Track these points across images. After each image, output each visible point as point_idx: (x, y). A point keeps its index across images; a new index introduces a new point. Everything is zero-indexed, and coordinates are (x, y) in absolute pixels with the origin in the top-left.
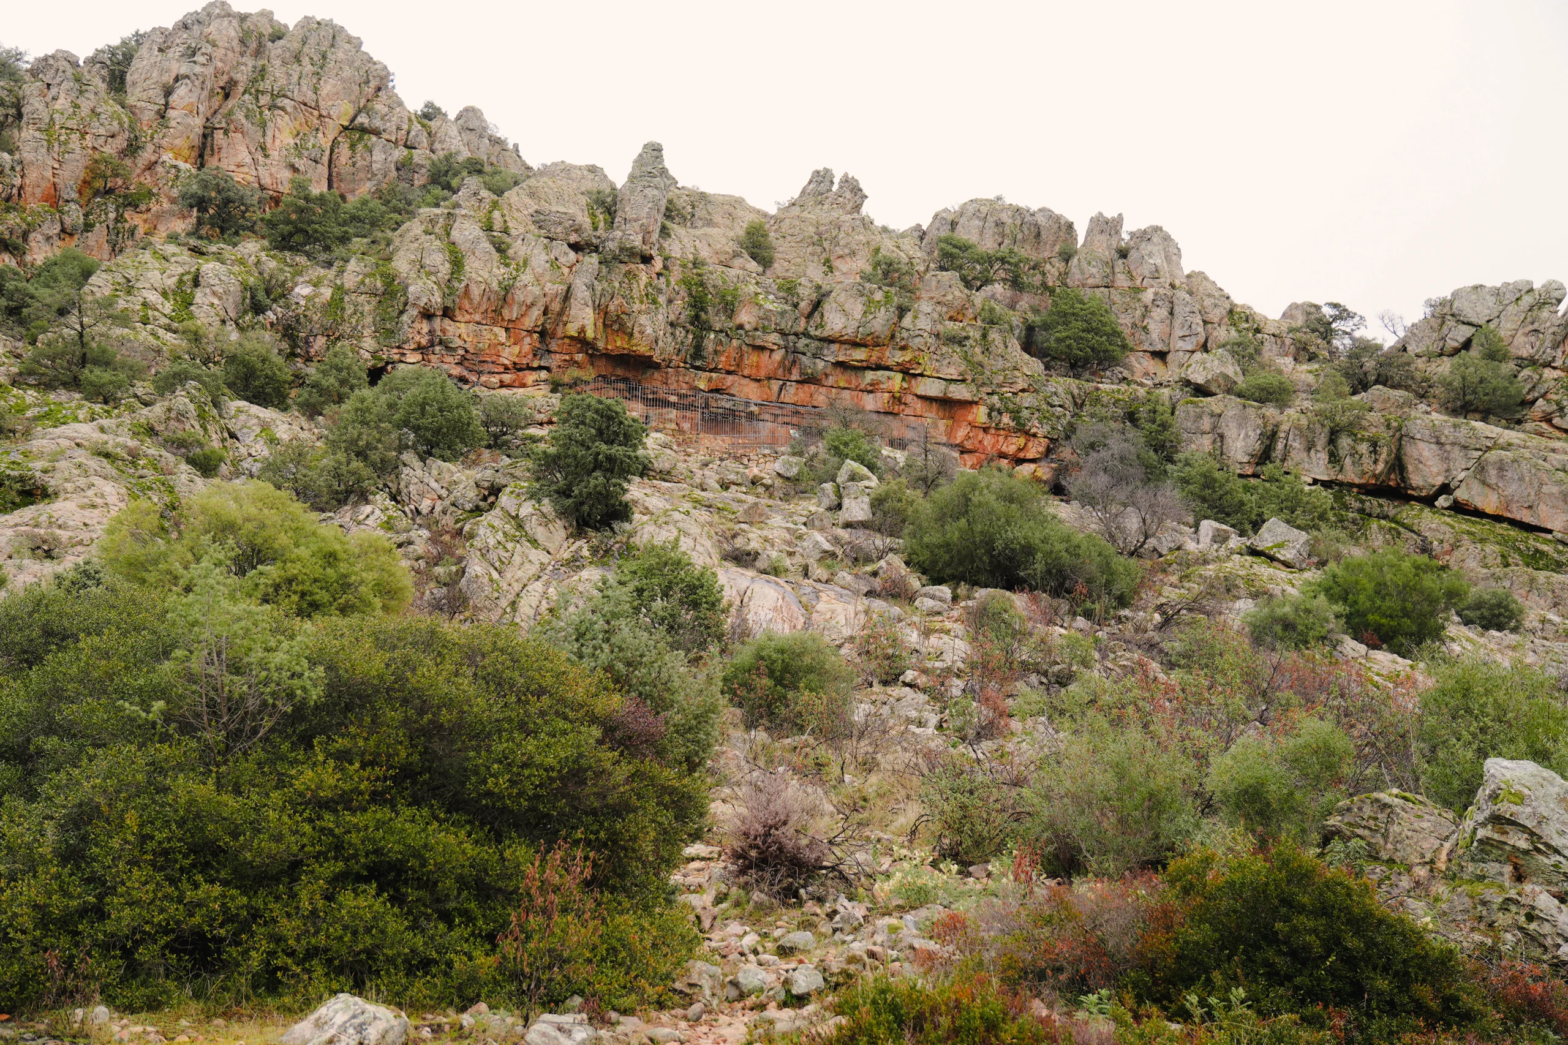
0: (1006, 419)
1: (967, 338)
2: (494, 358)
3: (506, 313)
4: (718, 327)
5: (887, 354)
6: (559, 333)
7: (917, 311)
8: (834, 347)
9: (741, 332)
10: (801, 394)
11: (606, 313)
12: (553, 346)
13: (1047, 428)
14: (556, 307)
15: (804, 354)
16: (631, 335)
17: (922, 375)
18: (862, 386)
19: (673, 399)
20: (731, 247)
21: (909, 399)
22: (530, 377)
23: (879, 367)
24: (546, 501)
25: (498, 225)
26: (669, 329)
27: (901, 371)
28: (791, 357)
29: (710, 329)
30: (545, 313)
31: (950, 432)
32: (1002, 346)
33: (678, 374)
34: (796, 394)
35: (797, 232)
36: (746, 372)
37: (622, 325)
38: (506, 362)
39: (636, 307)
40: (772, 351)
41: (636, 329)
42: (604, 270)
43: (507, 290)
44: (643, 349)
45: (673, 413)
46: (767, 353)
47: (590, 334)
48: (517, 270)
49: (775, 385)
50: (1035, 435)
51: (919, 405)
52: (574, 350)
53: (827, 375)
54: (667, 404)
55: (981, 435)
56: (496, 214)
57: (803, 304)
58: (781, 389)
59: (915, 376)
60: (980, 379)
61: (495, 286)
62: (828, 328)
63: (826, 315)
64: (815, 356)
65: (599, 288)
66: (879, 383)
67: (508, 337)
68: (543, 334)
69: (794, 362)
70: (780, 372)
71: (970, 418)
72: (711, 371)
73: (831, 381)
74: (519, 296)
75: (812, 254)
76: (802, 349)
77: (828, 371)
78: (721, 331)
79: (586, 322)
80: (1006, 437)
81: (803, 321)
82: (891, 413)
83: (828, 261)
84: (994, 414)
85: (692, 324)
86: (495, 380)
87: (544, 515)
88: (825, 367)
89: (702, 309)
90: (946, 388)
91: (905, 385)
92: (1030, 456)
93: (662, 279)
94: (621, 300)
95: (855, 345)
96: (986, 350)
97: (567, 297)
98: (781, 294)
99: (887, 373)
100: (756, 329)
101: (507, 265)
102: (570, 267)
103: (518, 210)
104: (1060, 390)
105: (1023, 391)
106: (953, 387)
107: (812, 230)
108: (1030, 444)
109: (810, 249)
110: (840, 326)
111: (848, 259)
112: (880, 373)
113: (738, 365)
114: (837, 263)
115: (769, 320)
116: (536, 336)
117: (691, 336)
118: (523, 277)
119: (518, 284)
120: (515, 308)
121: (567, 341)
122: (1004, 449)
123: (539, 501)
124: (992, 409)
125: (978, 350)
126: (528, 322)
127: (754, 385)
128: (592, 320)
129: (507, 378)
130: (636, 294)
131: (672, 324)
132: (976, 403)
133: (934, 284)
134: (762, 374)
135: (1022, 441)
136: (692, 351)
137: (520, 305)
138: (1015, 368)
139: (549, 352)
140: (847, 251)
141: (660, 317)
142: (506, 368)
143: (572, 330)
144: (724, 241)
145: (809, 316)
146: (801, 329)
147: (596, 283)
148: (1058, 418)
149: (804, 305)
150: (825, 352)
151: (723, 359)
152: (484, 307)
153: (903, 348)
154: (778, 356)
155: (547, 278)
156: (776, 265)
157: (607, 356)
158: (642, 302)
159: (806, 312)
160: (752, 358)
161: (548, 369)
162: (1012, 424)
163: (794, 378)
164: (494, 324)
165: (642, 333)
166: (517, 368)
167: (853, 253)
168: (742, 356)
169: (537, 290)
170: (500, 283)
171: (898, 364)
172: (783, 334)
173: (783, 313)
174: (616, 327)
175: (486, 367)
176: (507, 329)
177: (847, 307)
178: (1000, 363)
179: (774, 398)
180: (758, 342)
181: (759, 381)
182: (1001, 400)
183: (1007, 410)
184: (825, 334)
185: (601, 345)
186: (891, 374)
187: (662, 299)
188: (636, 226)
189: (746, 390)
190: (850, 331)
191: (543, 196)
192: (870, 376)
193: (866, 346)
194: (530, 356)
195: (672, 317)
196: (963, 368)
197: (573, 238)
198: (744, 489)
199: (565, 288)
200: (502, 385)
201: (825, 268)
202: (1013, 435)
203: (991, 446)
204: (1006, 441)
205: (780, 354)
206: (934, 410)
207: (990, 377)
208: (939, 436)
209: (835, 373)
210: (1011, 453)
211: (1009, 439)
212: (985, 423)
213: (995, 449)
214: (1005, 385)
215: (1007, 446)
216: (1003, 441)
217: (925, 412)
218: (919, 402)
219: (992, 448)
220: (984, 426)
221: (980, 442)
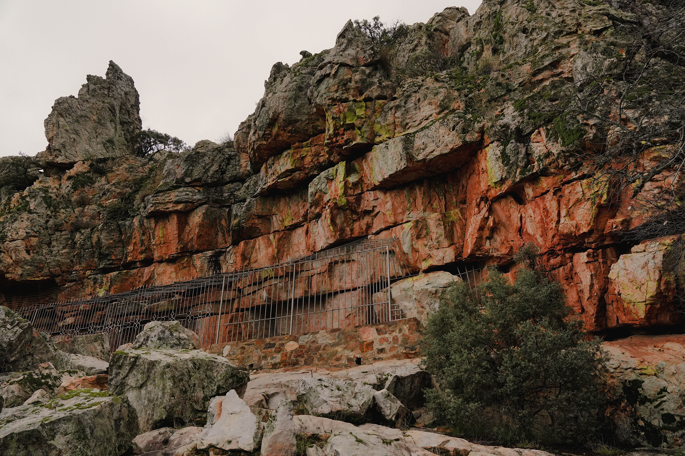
0: (539, 145)
10: (238, 261)
15: (244, 201)
21: (370, 200)
27: (342, 158)
34: (235, 262)
46: (174, 218)
51: (389, 205)
53: (266, 219)
58: (216, 263)
73: (275, 224)
81: (245, 160)
91: (354, 179)
99: (325, 172)
122: (567, 227)
135: (600, 182)
162: (558, 149)
172: (204, 185)
186: (331, 170)
202: (573, 175)
203: (539, 233)
204: (563, 201)
205: (200, 214)
206: (419, 201)
207: (501, 80)
208: (435, 251)
209: (278, 210)
210: (585, 230)
211: (567, 190)
212: (502, 181)
213: (551, 234)
214: (540, 77)
215: (569, 214)
216: (554, 204)
217: (403, 213)
218: (389, 199)
219: (544, 234)
220: (505, 187)
221: (520, 230)
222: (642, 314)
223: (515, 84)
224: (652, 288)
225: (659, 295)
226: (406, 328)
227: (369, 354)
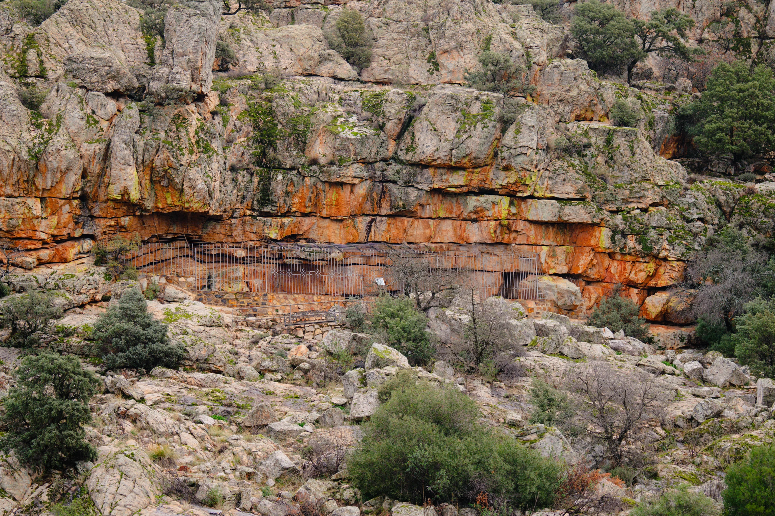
0: (631, 242)
1: (588, 146)
2: (29, 234)
3: (39, 182)
4: (288, 164)
5: (491, 175)
6: (102, 197)
7: (521, 125)
8: (429, 172)
9: (314, 167)
10: (394, 231)
11: (152, 169)
12: (97, 211)
13: (680, 249)
14: (95, 168)
15: (395, 182)
16: (182, 191)
17: (532, 197)
18: (465, 215)
19: (240, 253)
20: (319, 48)
21: (520, 225)
22: (72, 249)
23: (482, 191)
24: (12, 452)
25: (33, 69)
26: (229, 175)
27: (508, 195)
28: (379, 188)
29: (279, 167)
30: (84, 175)
31: (572, 260)
32: (628, 153)
33: (244, 223)
34: (388, 231)
35: (402, 17)
36: (325, 213)
37: (171, 181)
38: (44, 236)
39: (184, 160)
40: (353, 185)
41: (186, 185)
42: (147, 119)
43: (37, 157)
44: (196, 206)
45: (240, 270)
46: (348, 189)
47: (135, 195)
48: (50, 131)
49: (362, 223)
50: (665, 259)
51: (532, 232)
52: (119, 213)
53: (422, 206)
54: (234, 260)
55: (607, 261)
56: (32, 54)
57: (389, 125)
58: (369, 227)
59: (524, 199)
60: (602, 195)
61: (24, 155)
62: (418, 151)
63: (417, 135)
64: (407, 184)
65: (141, 144)
66: (483, 210)
67: (44, 208)
68: (84, 198)
69: (383, 193)
70: (368, 207)
71: (593, 242)
72: (284, 215)
73: (428, 211)
74: (53, 162)
75: (415, 49)
76: (392, 177)
77: (423, 201)
78: (292, 169)
79: (129, 183)
80: (634, 263)
81: (392, 145)
82: (500, 243)
83: (433, 55)
84: (618, 237)
85: (259, 163)
86: (30, 259)
87: (10, 466)
88: (419, 197)
89: (271, 144)
90: (561, 210)
91: (514, 210)
92: (662, 283)
93: (218, 119)
94: (166, 153)
95: (452, 169)
96: (610, 160)
97: (107, 155)
98: (365, 114)
99: (492, 198)
100: (332, 163)
101: (38, 126)
102: (110, 120)
103: (58, 44)
104: (702, 199)
105: (654, 205)
106: (568, 210)
107: (419, 13)
108: (661, 270)
109: (412, 43)
110: (432, 149)
111: (455, 54)
112: (483, 198)
113: (315, 205)
114: (442, 59)
115: (348, 151)
116: (75, 202)
117: (256, 179)
118: (55, 140)
119: (50, 149)
120: (49, 176)
121: (111, 204)
122: (632, 277)
123: (7, 452)
124: (615, 231)
125: (601, 159)
126: (65, 190)
127: (335, 226)
128: (136, 180)
129: (45, 254)
130: (184, 143)
131: (233, 169)
132: (598, 225)
133: (556, 77)
134: (344, 212)
135: (651, 266)
136: (259, 196)
137: (54, 172)
138: (645, 179)
139: (92, 217)
140: (453, 44)
141: (215, 166)
142: (44, 242)
143: (115, 192)
144: (308, 43)
145: (399, 137)
146: (390, 154)
147: (137, 137)
148: (696, 235)
149: (392, 126)
150: (419, 178)
151: (296, 200)
152: (15, 178)
153: (507, 168)
154: (362, 190)
155: (83, 137)
156: (374, 64)
157: (159, 214)
158: (191, 152)
159: (395, 133)
160: (332, 195)
161: (92, 237)
162: (639, 248)
163: (384, 212)
164: (28, 194)
165: (192, 187)
166: (57, 240)
167: (460, 47)
168: (318, 195)
169: (71, 154)
170: (30, 150)
171: (503, 187)
172: (366, 162)
173: (364, 140)
174: (164, 183)
175: (21, 245)
176: (42, 199)
177: (438, 126)
178: (626, 175)
179: (362, 238)
180: (335, 179)
181: (341, 221)
182: (625, 219)
183: (633, 231)
184: (416, 159)
185: (149, 204)
186: (497, 198)
187: (216, 145)
188: (183, 61)
189: (327, 232)
190: (442, 154)
191: (87, 20)
192: (473, 202)
193: (464, 169)
194: (72, 225)
195: (232, 160)
196: (581, 184)
197: (111, 86)
198: (279, 376)
199: (103, 146)
200: (41, 263)
201: (430, 66)
202: (641, 260)
203: (618, 274)
204: (634, 268)
205: (364, 187)
206: (551, 236)
207: (613, 192)
208: (558, 266)
209: (433, 202)
210: (640, 282)
211: (637, 265)
212: (608, 248)
213: (623, 277)
214: (632, 200)
215: (636, 274)
216: (630, 267)
217: (541, 239)
218: (533, 228)
219: (620, 276)
220: (608, 251)
221: (607, 269)
222: (653, 317)
223: (620, 197)
224: (659, 309)
225: (661, 312)
226: (549, 304)
227: (532, 314)
